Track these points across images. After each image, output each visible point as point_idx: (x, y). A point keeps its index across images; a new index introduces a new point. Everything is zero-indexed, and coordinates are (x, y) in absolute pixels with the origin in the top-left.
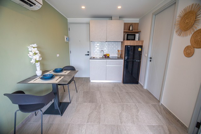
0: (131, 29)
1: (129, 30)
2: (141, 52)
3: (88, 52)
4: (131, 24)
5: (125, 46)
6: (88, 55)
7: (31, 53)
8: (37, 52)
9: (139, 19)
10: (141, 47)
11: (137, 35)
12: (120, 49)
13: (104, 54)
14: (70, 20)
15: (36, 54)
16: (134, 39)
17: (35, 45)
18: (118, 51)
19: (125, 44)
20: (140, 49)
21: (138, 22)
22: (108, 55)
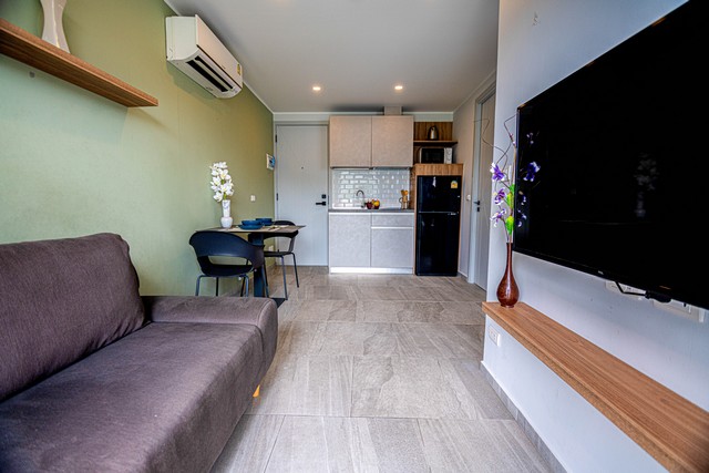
0: (432, 136)
1: (429, 138)
2: (458, 191)
3: (324, 196)
4: (435, 126)
5: (418, 177)
6: (324, 204)
7: (217, 181)
8: (228, 177)
9: (452, 113)
10: (459, 179)
11: (448, 152)
12: (407, 188)
13: (366, 200)
14: (278, 116)
15: (223, 182)
16: (442, 161)
17: (223, 165)
18: (403, 192)
19: (418, 173)
20: (454, 185)
21: (452, 120)
22: (376, 204)
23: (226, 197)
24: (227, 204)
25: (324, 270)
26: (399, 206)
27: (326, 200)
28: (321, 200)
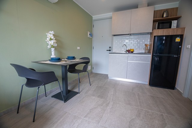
0: (165, 16)
1: (163, 16)
2: (181, 43)
3: (110, 48)
4: (167, 11)
5: (155, 36)
6: (110, 50)
9: (178, 2)
10: (181, 36)
11: (174, 23)
12: (148, 43)
13: (128, 49)
16: (170, 27)
17: (52, 32)
18: (146, 45)
19: (155, 34)
20: (178, 40)
21: (178, 7)
22: (132, 50)
23: (52, 46)
24: (53, 49)
25: (106, 76)
26: (144, 51)
27: (111, 49)
28: (109, 49)
